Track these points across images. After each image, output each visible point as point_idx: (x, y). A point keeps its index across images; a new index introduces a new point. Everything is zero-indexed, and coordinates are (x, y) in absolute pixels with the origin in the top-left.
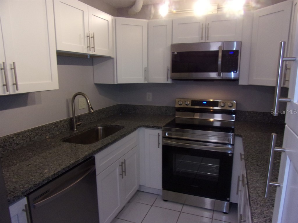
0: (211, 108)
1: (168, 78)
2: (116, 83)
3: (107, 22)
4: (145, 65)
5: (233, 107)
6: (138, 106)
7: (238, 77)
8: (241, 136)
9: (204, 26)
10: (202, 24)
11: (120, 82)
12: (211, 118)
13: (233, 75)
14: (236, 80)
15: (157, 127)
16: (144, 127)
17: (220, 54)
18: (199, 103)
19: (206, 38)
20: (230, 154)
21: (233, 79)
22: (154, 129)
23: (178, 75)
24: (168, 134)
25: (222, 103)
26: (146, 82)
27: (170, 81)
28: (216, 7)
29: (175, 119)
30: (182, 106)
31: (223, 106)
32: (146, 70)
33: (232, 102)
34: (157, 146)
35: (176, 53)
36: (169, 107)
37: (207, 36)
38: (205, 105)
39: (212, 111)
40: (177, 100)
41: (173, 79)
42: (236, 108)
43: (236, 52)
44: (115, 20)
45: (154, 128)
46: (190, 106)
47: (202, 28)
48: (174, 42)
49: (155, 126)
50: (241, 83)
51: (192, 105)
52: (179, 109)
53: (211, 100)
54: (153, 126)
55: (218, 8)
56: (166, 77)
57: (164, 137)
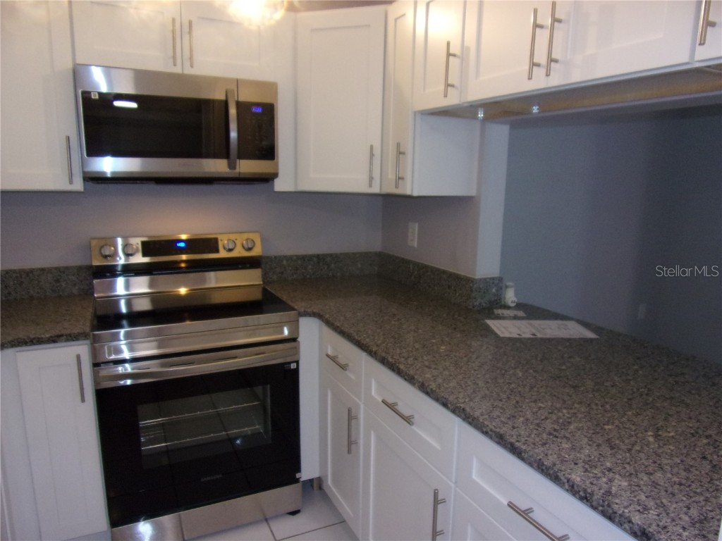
1: (71, 174)
5: (255, 250)
8: (314, 315)
9: (177, 27)
10: (173, 21)
12: (180, 287)
15: (70, 335)
16: (13, 346)
17: (233, 111)
19: (187, 62)
20: (292, 365)
22: (56, 345)
25: (226, 242)
27: (78, 185)
31: (231, 250)
34: (79, 398)
35: (95, 96)
36: (67, 268)
37: (187, 54)
38: (182, 251)
40: (94, 243)
41: (91, 179)
42: (263, 251)
46: (139, 259)
47: (173, 31)
48: (82, 60)
49: (62, 336)
50: (280, 186)
54: (51, 337)
56: (61, 171)
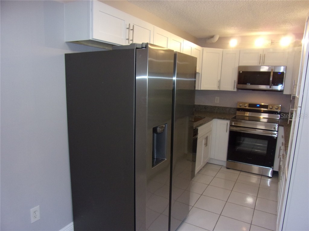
0: (262, 109)
1: (234, 88)
2: (199, 89)
3: (199, 51)
4: (219, 79)
5: (278, 109)
6: (208, 106)
7: (283, 89)
8: (283, 126)
9: (262, 56)
10: (261, 54)
11: (202, 89)
13: (279, 87)
14: (281, 91)
16: (217, 118)
17: (272, 74)
18: (254, 105)
19: (263, 63)
20: (275, 137)
21: (279, 90)
23: (241, 86)
24: (234, 124)
25: (270, 106)
26: (219, 90)
27: (235, 90)
28: (270, 42)
29: (236, 116)
30: (241, 107)
31: (271, 109)
32: (219, 82)
33: (278, 106)
35: (241, 72)
36: (232, 108)
37: (263, 61)
38: (258, 107)
39: (262, 111)
40: (239, 103)
41: (238, 89)
42: (281, 110)
43: (283, 73)
44: (203, 49)
45: (224, 119)
46: (247, 108)
47: (260, 57)
48: (240, 65)
50: (285, 93)
51: (249, 107)
52: (239, 109)
53: (263, 104)
55: (272, 43)
56: (233, 87)
57: (231, 126)
